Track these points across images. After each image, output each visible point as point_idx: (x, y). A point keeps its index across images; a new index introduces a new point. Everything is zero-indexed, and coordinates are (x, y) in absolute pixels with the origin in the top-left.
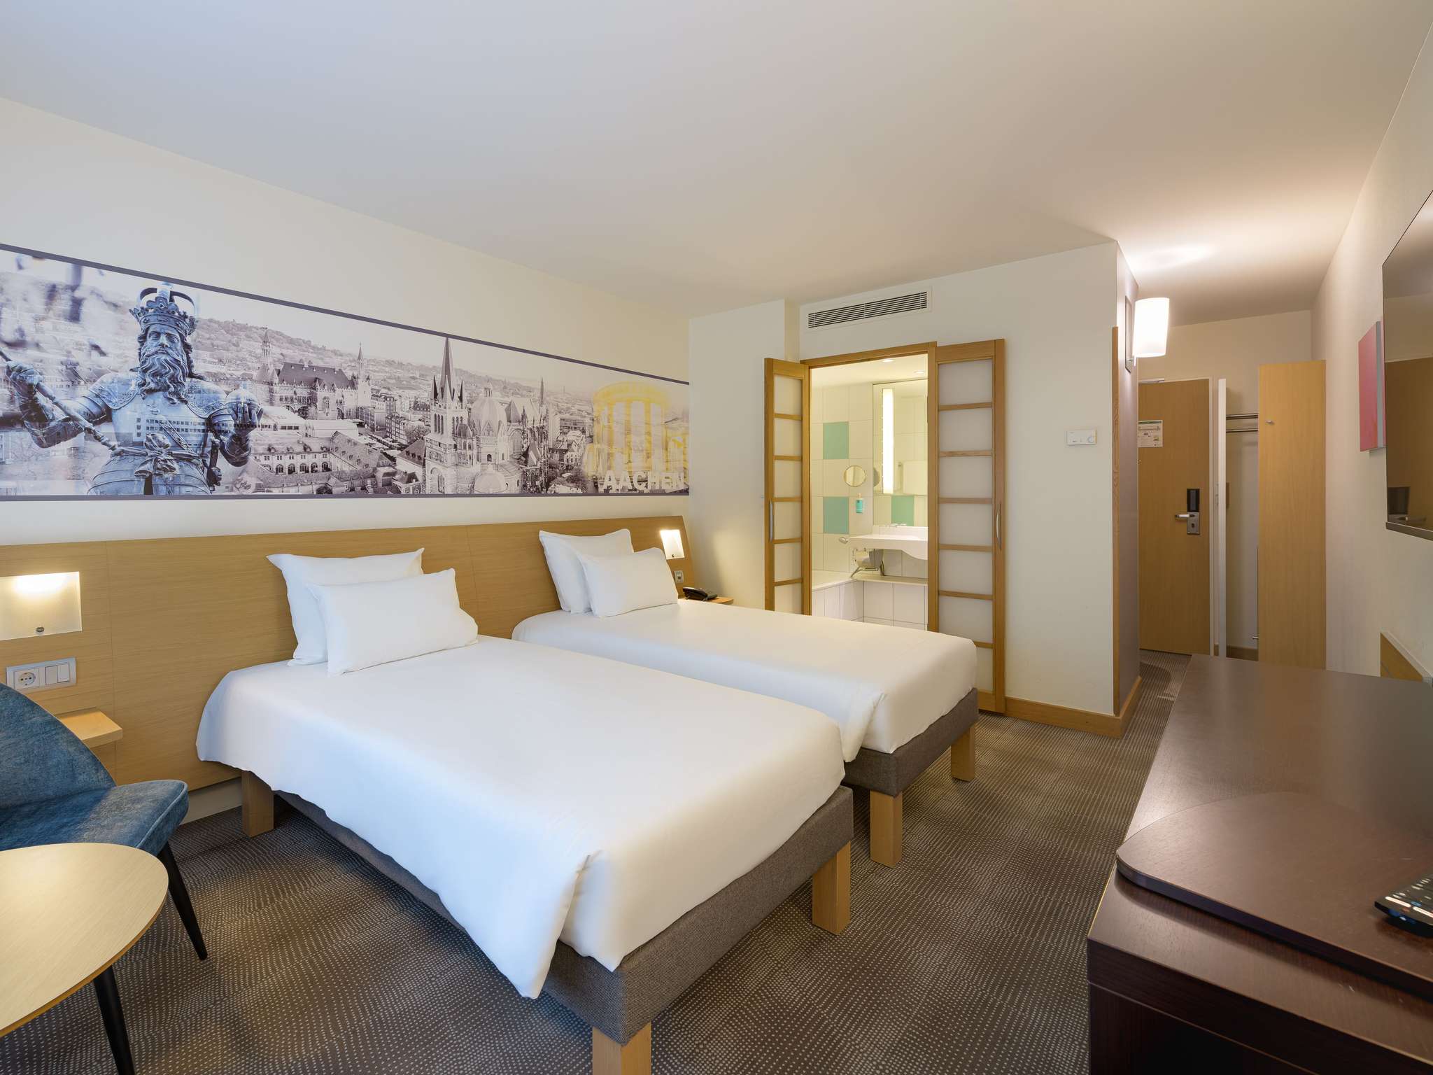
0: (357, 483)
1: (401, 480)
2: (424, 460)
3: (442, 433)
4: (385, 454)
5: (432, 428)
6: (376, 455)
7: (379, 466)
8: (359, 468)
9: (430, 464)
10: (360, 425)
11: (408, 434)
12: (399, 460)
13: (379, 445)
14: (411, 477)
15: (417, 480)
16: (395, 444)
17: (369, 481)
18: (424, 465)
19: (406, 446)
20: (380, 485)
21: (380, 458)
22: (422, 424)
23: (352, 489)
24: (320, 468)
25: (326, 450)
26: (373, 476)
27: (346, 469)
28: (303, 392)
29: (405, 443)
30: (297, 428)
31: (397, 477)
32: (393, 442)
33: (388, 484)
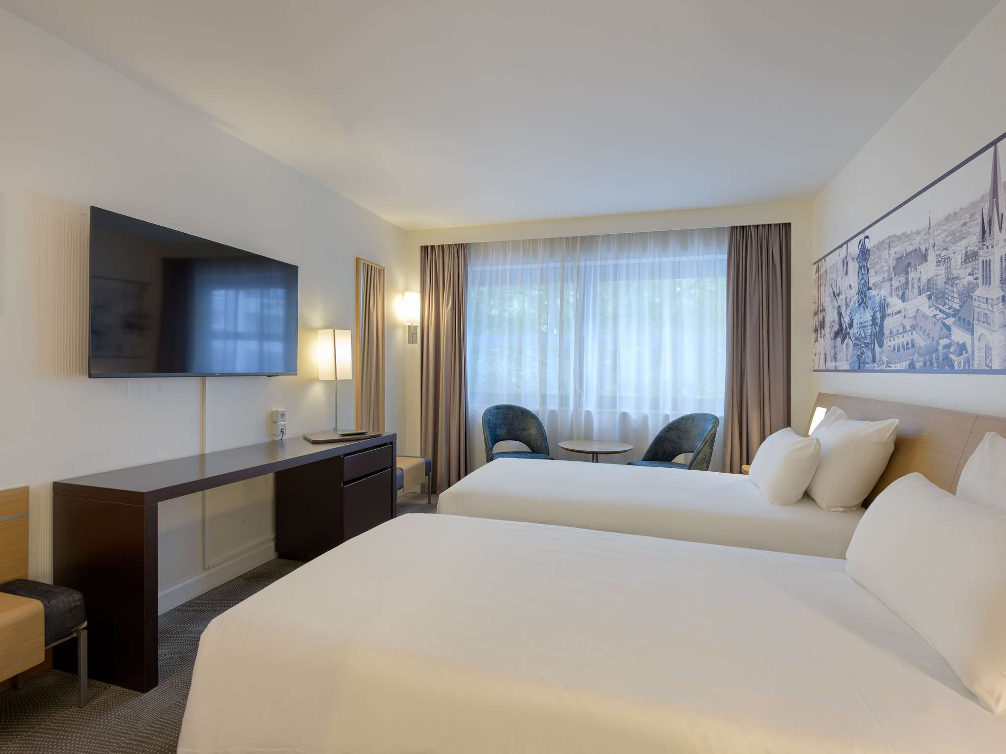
0: (927, 357)
1: (954, 353)
2: (973, 324)
3: (990, 283)
4: (944, 324)
5: (980, 281)
6: (939, 324)
7: (940, 338)
8: (929, 342)
9: (979, 330)
10: (929, 298)
11: (960, 294)
12: (954, 330)
13: (940, 315)
14: (962, 348)
15: (967, 352)
16: (951, 311)
17: (934, 355)
18: (972, 332)
19: (959, 310)
20: (941, 359)
21: (941, 330)
22: (971, 278)
23: (925, 365)
24: (910, 346)
25: (913, 328)
26: (937, 350)
27: (922, 344)
28: (903, 279)
29: (957, 307)
30: (900, 312)
31: (952, 349)
32: (949, 308)
33: (946, 358)
